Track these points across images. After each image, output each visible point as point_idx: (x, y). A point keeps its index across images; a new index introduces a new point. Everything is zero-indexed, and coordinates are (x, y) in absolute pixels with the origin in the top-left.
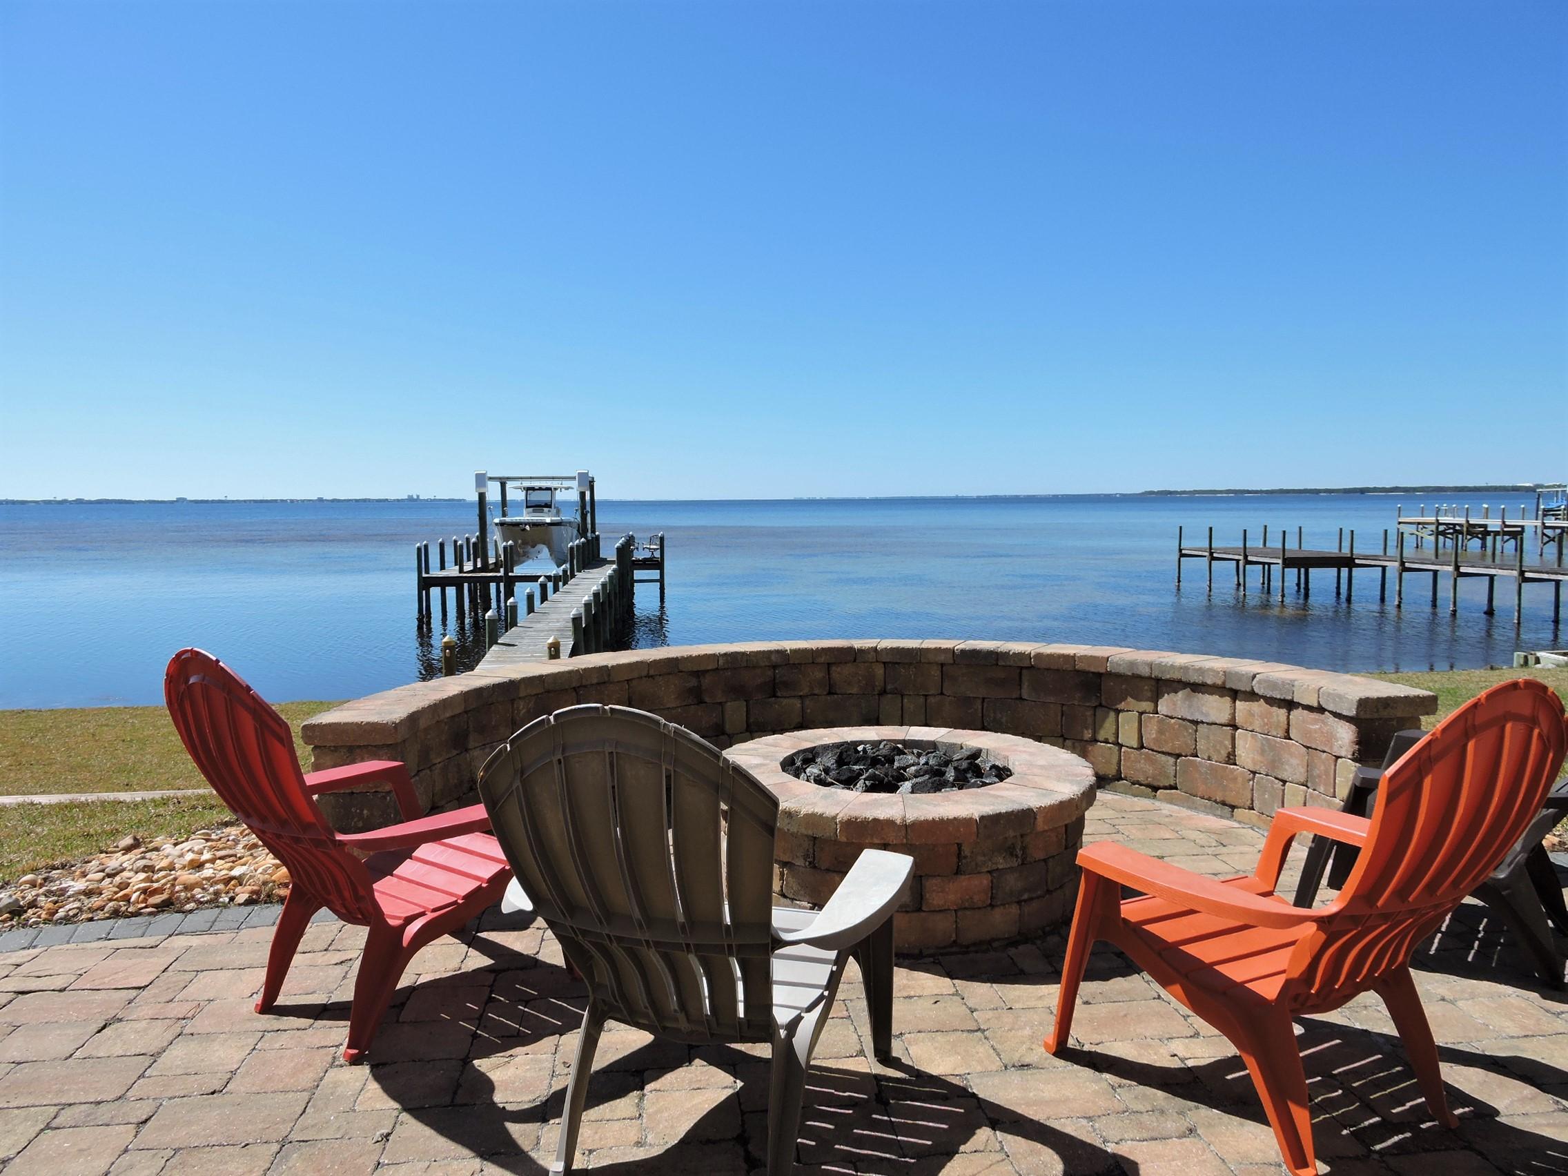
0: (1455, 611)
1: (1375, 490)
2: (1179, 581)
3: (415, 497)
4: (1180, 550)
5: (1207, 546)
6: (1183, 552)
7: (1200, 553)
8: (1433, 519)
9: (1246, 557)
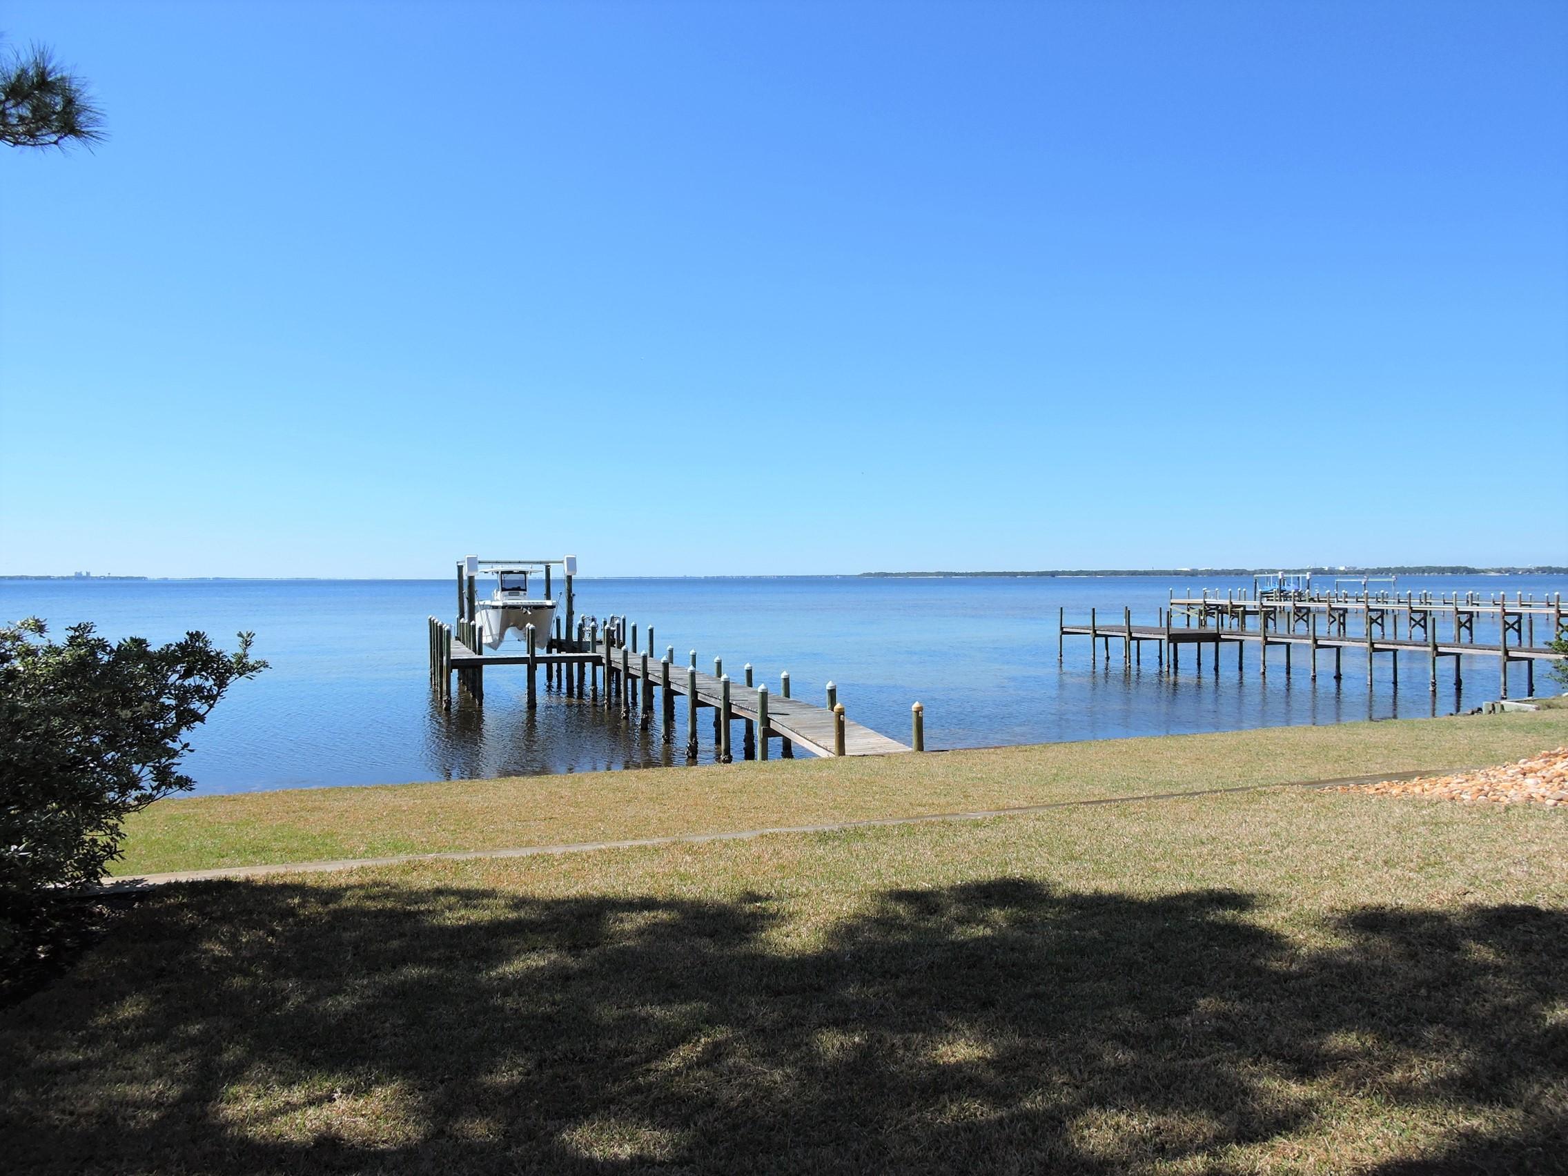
0: (1315, 676)
1: (1064, 573)
2: (1061, 656)
3: (84, 574)
4: (1062, 628)
5: (1091, 624)
6: (1064, 630)
7: (1082, 631)
8: (1201, 601)
9: (1130, 634)
